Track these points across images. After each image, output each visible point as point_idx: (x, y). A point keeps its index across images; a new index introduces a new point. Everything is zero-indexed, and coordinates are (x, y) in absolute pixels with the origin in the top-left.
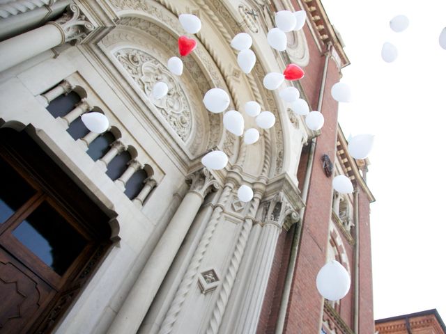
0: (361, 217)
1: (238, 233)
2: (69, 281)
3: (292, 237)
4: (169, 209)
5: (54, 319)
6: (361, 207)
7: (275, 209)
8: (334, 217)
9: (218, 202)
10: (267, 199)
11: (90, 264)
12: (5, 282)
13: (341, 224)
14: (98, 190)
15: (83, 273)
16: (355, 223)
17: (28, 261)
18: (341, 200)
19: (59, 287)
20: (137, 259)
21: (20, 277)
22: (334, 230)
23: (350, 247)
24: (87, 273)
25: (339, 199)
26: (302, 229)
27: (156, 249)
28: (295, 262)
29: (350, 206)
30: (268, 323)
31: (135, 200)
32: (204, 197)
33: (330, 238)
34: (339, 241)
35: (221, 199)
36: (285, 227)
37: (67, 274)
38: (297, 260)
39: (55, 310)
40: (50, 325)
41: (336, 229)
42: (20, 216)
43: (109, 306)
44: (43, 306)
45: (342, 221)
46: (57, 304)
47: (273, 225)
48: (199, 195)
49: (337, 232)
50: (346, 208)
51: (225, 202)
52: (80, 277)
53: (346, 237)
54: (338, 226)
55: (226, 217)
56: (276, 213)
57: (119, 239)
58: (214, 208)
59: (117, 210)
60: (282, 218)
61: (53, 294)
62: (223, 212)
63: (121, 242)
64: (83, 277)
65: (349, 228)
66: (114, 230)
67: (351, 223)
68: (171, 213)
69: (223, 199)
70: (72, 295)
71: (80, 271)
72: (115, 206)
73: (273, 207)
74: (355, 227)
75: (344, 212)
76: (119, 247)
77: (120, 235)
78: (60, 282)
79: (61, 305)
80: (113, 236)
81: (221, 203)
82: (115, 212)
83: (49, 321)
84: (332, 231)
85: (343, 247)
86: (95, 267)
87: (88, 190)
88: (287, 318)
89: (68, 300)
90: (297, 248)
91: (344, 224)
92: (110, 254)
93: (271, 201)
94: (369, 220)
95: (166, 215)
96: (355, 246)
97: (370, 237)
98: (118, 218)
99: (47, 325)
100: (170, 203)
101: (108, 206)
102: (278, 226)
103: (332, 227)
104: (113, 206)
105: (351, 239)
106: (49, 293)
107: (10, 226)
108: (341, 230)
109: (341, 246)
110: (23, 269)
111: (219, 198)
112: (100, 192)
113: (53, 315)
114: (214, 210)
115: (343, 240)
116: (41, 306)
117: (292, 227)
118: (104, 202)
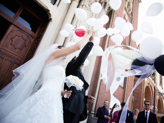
0: (135, 8)
1: (92, 14)
2: (38, 34)
3: (110, 15)
4: (67, 8)
5: (36, 46)
6: (136, 4)
7: (104, 5)
8: (125, 9)
9: (84, 3)
10: (101, 1)
11: (43, 28)
12: (19, 36)
13: (127, 11)
14: (41, 2)
15: (42, 31)
16: (133, 11)
17: (24, 29)
18: (128, 2)
19: (35, 37)
20: (58, 25)
21: (23, 34)
22: (125, 13)
23: (130, 20)
24: (43, 32)
25: (127, 1)
26: (114, 12)
27: (64, 22)
28: (111, 24)
29: (131, 4)
30: (102, 44)
31: (55, 5)
32: (78, 2)
33: (123, 16)
34: (127, 17)
35: (85, 2)
36: (108, 12)
37: (37, 32)
38: (112, 23)
39: (36, 43)
40: (35, 48)
41: (126, 13)
42: (17, 15)
43: (52, 41)
44: (32, 43)
45: (128, 10)
46: (36, 41)
47: (104, 11)
48: (77, 1)
49: (126, 14)
50: (130, 5)
51: (86, 3)
52: (41, 33)
53: (129, 16)
54: (126, 12)
55: (87, 9)
56: (105, 6)
57: (51, 19)
58: (83, 6)
59: (49, 9)
60: (107, 8)
61: (34, 39)
62: (86, 7)
63: (52, 20)
64: (42, 33)
65: (130, 13)
66: (50, 16)
67: (131, 11)
68: (68, 9)
69: (86, 2)
70: (40, 39)
71: (41, 31)
72: (48, 7)
73: (104, 4)
74: (133, 12)
75: (129, 7)
76: (52, 22)
77: (51, 18)
78: (35, 35)
79: (37, 42)
80: (49, 18)
81: (85, 4)
82: (49, 10)
83: (34, 47)
84: (124, 14)
85: (128, 20)
86: (45, 29)
87: (38, 2)
88: (108, 42)
89: (39, 40)
90: (112, 19)
91: (129, 11)
92: (49, 24)
93: (103, 2)
94: (138, 9)
95: (66, 9)
96: (132, 19)
97: (138, 16)
98: (50, 12)
99: (34, 48)
100: (67, 5)
101: (46, 8)
102: (105, 11)
103: (124, 12)
104: (47, 8)
105: (131, 17)
106: (33, 38)
107: (15, 18)
108: (128, 13)
109: (127, 19)
110: (23, 32)
111: (84, 2)
112: (42, 3)
113: (35, 45)
114: (82, 6)
115: (128, 17)
116: (31, 43)
117: (110, 12)
118: (44, 6)
